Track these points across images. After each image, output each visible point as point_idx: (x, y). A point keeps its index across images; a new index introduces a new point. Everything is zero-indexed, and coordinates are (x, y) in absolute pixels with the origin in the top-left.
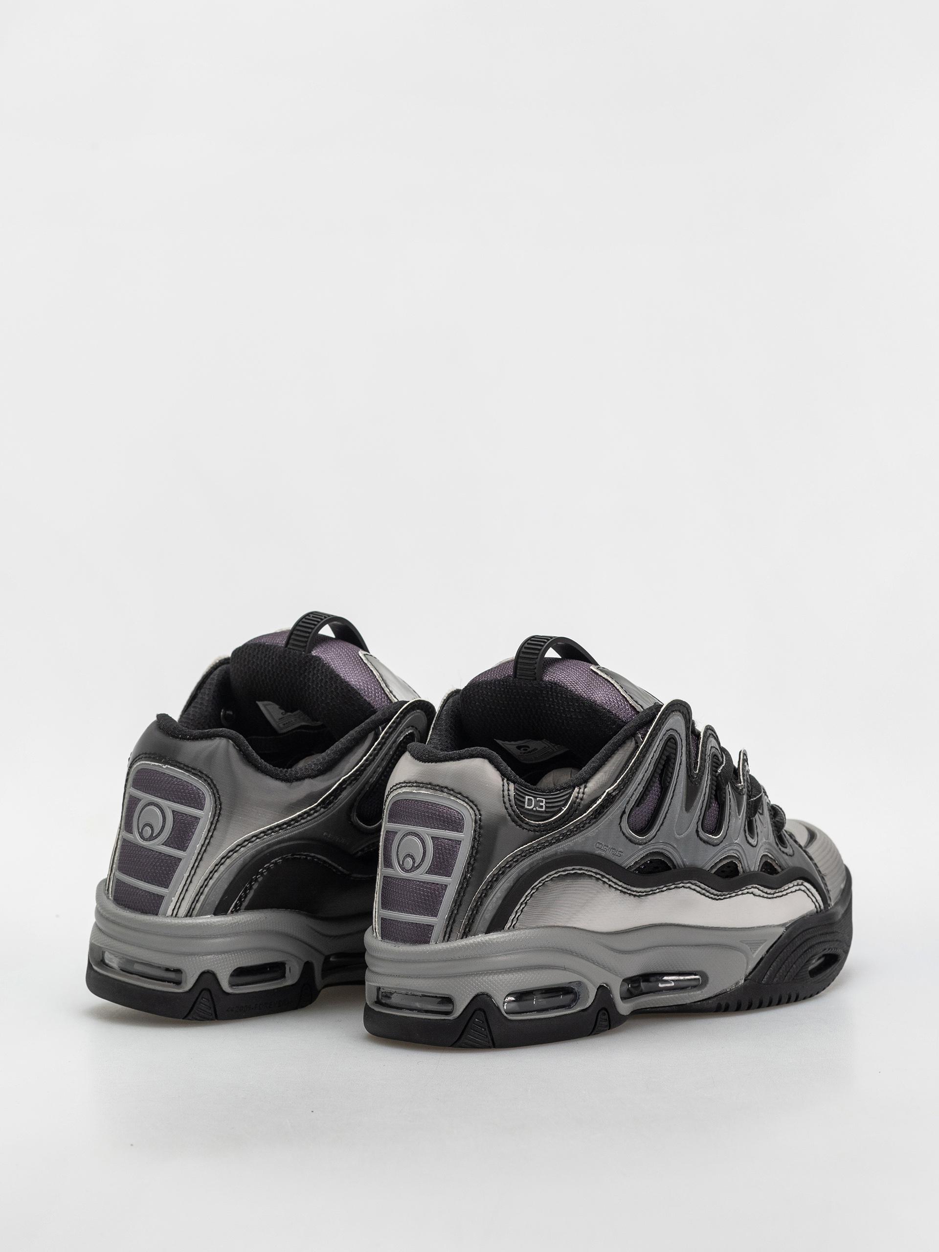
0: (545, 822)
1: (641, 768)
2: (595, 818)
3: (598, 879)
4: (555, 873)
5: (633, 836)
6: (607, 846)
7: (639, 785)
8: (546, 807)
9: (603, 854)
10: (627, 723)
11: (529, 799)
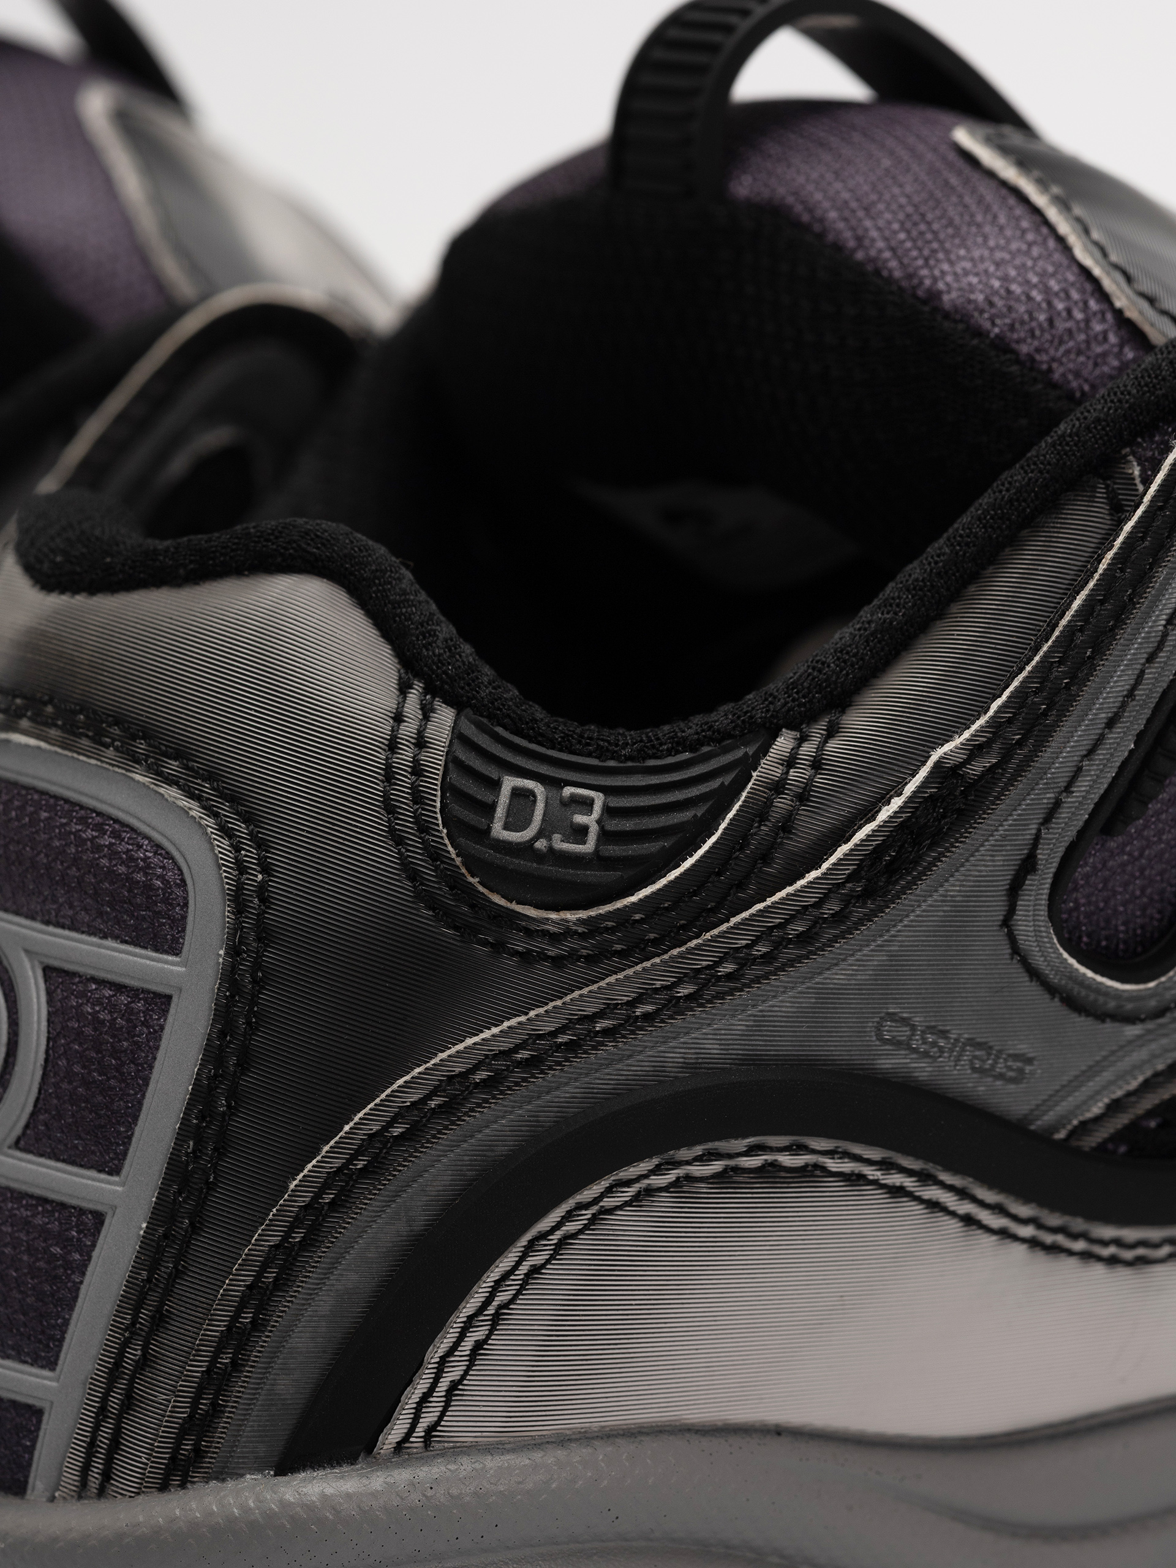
0: (593, 913)
1: (1123, 635)
2: (867, 894)
3: (897, 1192)
4: (653, 1172)
5: (1082, 982)
6: (944, 1034)
7: (1111, 723)
8: (605, 836)
9: (922, 1070)
10: (1079, 403)
11: (517, 793)
